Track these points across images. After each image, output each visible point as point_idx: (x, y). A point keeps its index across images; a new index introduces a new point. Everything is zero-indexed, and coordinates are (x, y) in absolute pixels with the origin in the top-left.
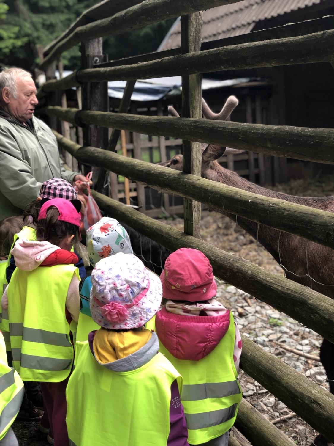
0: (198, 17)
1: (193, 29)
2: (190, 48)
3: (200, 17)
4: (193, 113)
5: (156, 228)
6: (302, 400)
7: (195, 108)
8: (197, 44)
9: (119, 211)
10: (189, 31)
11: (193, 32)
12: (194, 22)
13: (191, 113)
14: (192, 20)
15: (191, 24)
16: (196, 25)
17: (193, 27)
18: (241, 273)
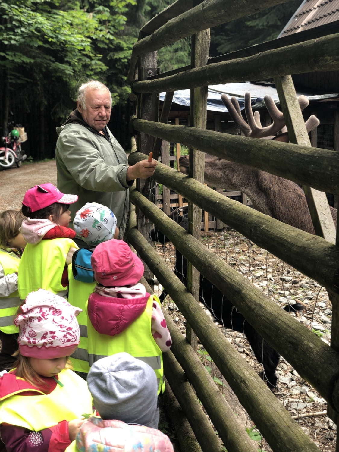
0: (205, 36)
1: (199, 47)
2: (196, 64)
3: (206, 36)
4: (196, 123)
5: (169, 227)
6: (236, 380)
7: (198, 119)
8: (203, 61)
9: (150, 211)
10: (196, 48)
11: (199, 50)
12: (201, 41)
13: (195, 122)
14: (199, 39)
15: (198, 42)
16: (203, 44)
17: (199, 46)
18: (210, 267)
